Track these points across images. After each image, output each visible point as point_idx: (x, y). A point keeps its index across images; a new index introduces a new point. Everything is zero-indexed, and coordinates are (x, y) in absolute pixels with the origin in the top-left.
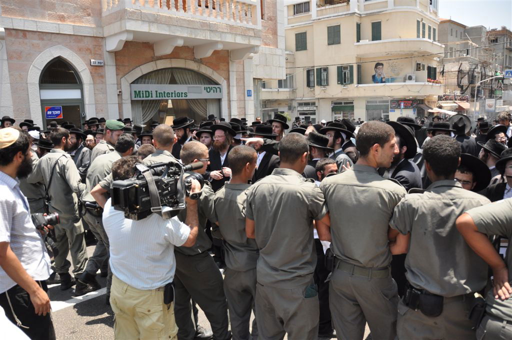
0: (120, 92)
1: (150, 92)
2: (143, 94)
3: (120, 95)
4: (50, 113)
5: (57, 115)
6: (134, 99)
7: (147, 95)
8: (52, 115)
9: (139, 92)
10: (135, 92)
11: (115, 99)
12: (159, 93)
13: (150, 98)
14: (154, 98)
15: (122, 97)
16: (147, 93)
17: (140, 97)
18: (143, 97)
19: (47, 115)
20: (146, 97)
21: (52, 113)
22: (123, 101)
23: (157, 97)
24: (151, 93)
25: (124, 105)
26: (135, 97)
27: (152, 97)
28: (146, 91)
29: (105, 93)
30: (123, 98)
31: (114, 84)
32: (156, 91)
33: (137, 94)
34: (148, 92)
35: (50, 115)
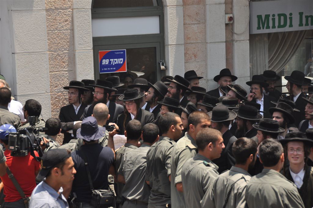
0: (231, 19)
1: (288, 16)
2: (274, 20)
3: (230, 25)
4: (105, 62)
5: (118, 66)
6: (256, 31)
7: (282, 23)
8: (110, 65)
9: (267, 16)
10: (259, 17)
11: (221, 33)
12: (307, 17)
13: (287, 29)
14: (296, 27)
15: (232, 29)
16: (282, 18)
17: (268, 27)
18: (274, 27)
19: (103, 67)
20: (280, 26)
21: (110, 62)
22: (236, 37)
23: (301, 24)
24: (291, 19)
25: (236, 45)
26: (259, 28)
27: (291, 26)
28: (280, 15)
29: (203, 21)
30: (236, 31)
31: (220, 4)
32: (301, 14)
33: (263, 21)
34: (285, 16)
35: (106, 66)
